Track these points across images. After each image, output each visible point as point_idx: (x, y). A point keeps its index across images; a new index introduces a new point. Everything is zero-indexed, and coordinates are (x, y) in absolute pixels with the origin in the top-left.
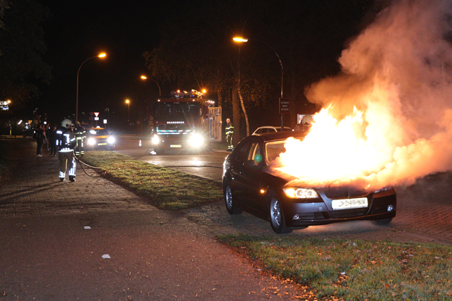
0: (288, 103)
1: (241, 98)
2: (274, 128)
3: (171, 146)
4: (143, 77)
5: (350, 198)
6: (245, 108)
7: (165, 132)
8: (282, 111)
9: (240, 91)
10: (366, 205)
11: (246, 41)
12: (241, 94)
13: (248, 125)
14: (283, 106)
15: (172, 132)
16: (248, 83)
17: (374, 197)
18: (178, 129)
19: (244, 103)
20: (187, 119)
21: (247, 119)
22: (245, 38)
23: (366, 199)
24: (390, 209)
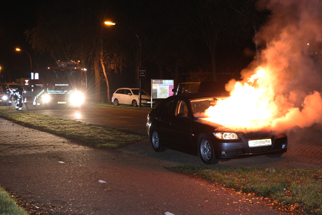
0: (144, 71)
1: (103, 67)
2: (130, 89)
3: (59, 103)
4: (18, 50)
5: (260, 139)
6: (107, 74)
7: (53, 92)
8: (140, 77)
9: (103, 61)
10: (270, 143)
11: (114, 24)
12: (104, 63)
13: (108, 86)
14: (141, 73)
15: (59, 92)
16: (108, 55)
17: (275, 138)
18: (63, 90)
19: (106, 71)
20: (71, 82)
21: (107, 82)
22: (113, 22)
23: (270, 140)
24: (283, 146)
